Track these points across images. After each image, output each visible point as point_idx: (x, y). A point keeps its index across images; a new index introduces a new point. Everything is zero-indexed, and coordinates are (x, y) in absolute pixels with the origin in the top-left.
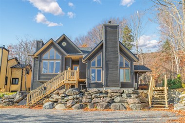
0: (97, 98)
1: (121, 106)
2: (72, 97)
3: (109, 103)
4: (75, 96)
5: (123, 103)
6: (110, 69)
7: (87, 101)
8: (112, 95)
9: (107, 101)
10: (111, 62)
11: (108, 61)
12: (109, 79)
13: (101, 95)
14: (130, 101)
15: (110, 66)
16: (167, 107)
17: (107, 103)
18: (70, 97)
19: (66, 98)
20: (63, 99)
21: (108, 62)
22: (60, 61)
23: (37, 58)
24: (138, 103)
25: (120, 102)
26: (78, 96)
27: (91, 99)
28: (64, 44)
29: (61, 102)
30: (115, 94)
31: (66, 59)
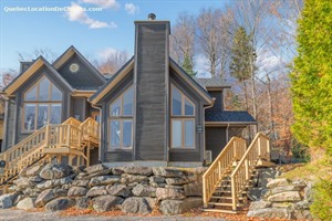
0: (99, 185)
1: (142, 204)
2: (50, 182)
3: (121, 197)
4: (57, 181)
5: (147, 199)
6: (146, 122)
7: (76, 193)
8: (128, 180)
9: (115, 192)
10: (150, 106)
11: (143, 103)
12: (143, 142)
13: (109, 180)
14: (161, 192)
15: (146, 115)
16: (234, 208)
17: (114, 198)
18: (48, 184)
19: (39, 186)
20: (34, 187)
21: (142, 106)
22: (60, 105)
23: (13, 98)
24: (176, 198)
25: (143, 194)
26: (63, 181)
27: (87, 187)
28: (74, 68)
29: (28, 194)
30: (135, 178)
31: (73, 99)
